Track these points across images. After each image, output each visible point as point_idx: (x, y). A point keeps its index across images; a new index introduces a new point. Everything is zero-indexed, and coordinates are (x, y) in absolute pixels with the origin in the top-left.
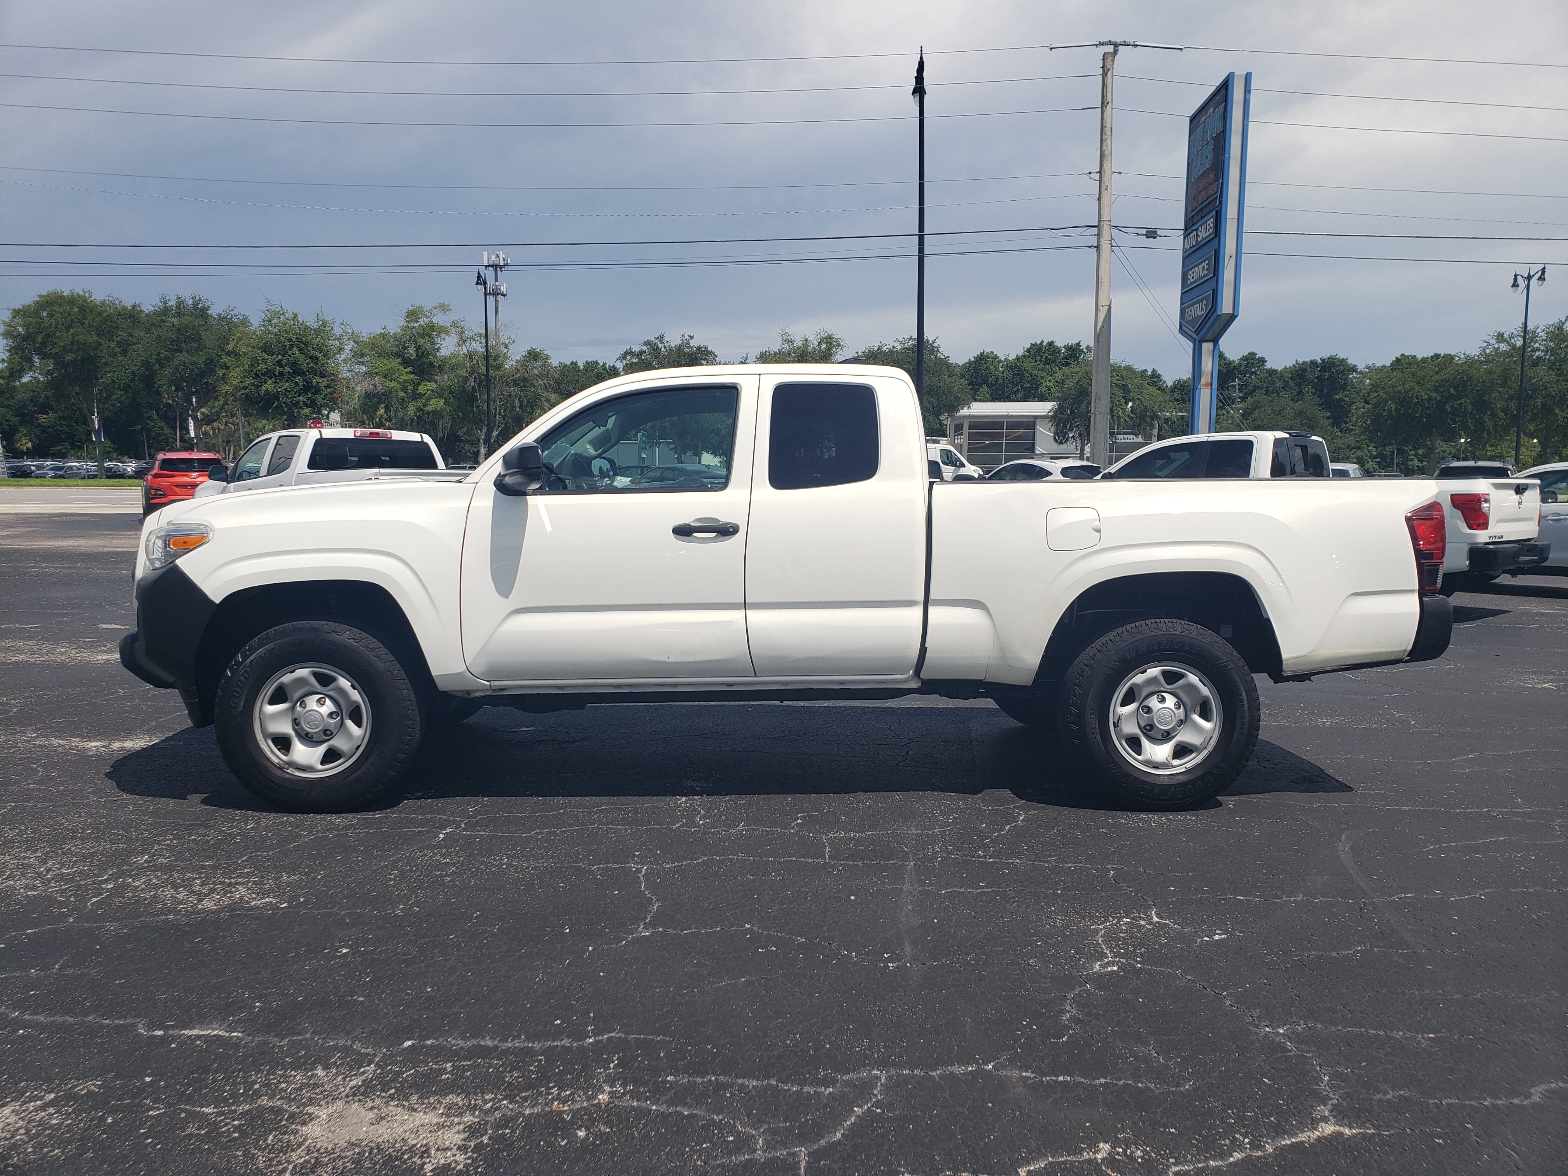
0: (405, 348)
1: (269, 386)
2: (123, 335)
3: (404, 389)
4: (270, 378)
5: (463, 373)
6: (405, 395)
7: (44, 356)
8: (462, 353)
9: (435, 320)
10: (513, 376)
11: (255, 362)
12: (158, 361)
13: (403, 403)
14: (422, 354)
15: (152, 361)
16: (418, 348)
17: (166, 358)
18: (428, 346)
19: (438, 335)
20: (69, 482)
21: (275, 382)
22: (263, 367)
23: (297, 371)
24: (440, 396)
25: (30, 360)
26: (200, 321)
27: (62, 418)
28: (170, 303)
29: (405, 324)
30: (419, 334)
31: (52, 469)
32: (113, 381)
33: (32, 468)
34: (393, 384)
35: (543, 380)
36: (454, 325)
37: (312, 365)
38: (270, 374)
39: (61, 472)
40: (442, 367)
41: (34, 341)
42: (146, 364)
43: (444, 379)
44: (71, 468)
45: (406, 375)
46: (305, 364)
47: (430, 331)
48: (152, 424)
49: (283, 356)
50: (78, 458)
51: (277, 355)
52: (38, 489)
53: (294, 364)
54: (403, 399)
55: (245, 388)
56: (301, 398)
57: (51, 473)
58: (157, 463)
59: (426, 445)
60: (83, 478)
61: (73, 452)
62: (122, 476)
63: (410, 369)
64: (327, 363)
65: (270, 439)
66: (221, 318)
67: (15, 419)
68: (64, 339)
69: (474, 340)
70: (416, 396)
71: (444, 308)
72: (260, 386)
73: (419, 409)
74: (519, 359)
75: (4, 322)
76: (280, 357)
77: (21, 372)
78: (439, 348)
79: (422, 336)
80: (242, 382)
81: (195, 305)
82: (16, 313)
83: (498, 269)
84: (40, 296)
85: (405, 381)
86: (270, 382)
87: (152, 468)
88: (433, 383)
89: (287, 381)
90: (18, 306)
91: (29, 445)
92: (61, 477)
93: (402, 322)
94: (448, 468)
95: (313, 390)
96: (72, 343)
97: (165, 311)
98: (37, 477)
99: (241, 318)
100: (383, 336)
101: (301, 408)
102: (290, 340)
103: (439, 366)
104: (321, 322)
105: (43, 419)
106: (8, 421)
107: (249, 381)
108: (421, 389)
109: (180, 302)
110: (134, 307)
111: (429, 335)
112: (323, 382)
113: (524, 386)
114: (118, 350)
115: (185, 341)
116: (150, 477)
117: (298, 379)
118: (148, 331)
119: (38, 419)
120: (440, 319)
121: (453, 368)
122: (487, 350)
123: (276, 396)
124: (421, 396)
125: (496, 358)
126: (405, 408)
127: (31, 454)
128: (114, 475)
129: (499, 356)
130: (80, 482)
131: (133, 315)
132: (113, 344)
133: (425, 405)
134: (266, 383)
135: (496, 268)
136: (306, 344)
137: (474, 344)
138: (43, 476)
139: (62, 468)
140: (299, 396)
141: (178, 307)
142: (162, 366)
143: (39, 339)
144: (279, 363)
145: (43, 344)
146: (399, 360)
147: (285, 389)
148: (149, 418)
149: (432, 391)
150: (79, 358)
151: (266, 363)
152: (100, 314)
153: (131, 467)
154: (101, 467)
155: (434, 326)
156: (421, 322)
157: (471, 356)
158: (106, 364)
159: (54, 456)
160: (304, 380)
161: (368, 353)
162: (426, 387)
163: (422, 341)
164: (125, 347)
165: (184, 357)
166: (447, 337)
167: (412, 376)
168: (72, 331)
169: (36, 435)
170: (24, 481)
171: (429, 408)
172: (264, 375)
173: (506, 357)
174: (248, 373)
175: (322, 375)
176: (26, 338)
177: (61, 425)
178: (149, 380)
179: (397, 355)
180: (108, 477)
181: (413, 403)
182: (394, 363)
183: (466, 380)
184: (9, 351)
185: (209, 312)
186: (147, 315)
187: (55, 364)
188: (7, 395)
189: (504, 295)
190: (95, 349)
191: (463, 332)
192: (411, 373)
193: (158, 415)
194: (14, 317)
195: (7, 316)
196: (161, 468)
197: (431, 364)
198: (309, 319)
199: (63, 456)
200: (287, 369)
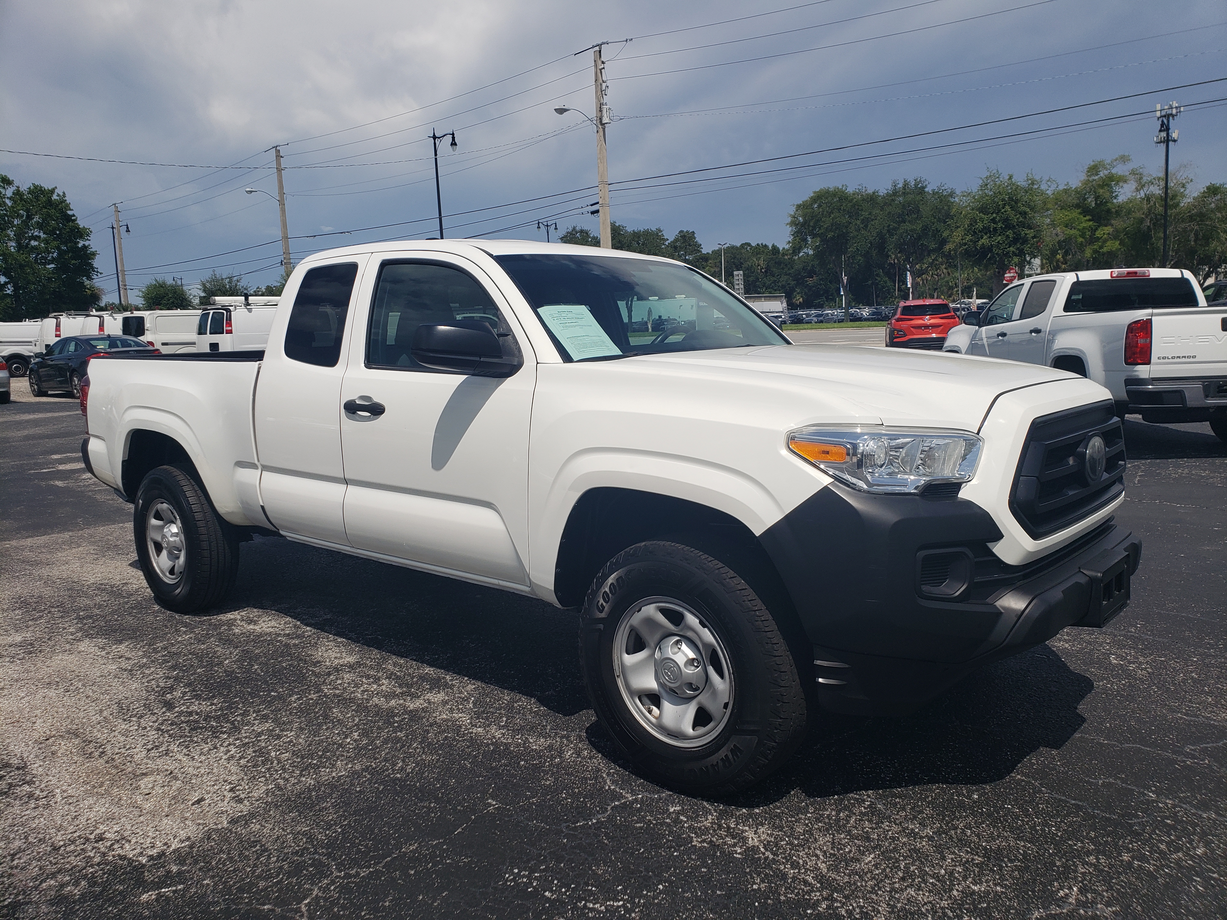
0: (1085, 199)
1: (985, 241)
2: (865, 214)
3: (1083, 235)
4: (986, 234)
5: (1139, 215)
6: (1083, 240)
7: (814, 236)
8: (1139, 197)
9: (1114, 171)
10: (1189, 212)
11: (974, 221)
12: (888, 231)
13: (1081, 248)
14: (1101, 202)
15: (885, 232)
16: (1097, 198)
17: (895, 229)
18: (1107, 195)
19: (1117, 184)
20: (828, 325)
21: (990, 237)
22: (980, 225)
23: (1008, 225)
24: (1115, 238)
25: (805, 240)
26: (919, 198)
27: (820, 280)
28: (899, 186)
29: (1087, 178)
30: (1099, 186)
31: (815, 316)
32: (857, 249)
33: (804, 316)
34: (1073, 232)
35: (1221, 213)
36: (1133, 172)
37: (1021, 219)
38: (986, 230)
39: (821, 318)
40: (1119, 211)
41: (809, 226)
42: (881, 235)
43: (1118, 223)
44: (827, 314)
45: (1085, 223)
46: (1015, 219)
47: (1110, 182)
48: (879, 279)
49: (997, 214)
50: (830, 308)
51: (992, 214)
52: (809, 331)
53: (1006, 220)
54: (1081, 243)
55: (965, 244)
56: (1011, 248)
57: (815, 319)
58: (899, 310)
59: (1186, 282)
60: (835, 322)
61: (827, 304)
62: (860, 319)
63: (1088, 218)
64: (1034, 217)
65: (1023, 284)
66: (935, 193)
67: (793, 283)
68: (827, 222)
69: (1152, 183)
70: (1093, 240)
71: (1124, 159)
72: (978, 241)
73: (1095, 251)
74: (1196, 195)
75: (791, 215)
76: (994, 215)
77: (800, 249)
78: (1117, 195)
79: (1102, 186)
80: (962, 239)
81: (916, 185)
82: (799, 207)
83: (1171, 118)
84: (815, 192)
85: (1084, 228)
86: (985, 237)
87: (894, 314)
88: (1110, 227)
89: (1000, 235)
90: (800, 202)
91: (801, 300)
92: (821, 322)
93: (1083, 177)
94: (1209, 306)
95: (1021, 241)
96: (832, 225)
97: (895, 193)
98: (807, 323)
99: (950, 191)
100: (1066, 191)
101: (1010, 257)
102: (1003, 200)
103: (1116, 211)
104: (1030, 182)
105: (810, 281)
106: (789, 284)
107: (968, 238)
108: (1099, 234)
109: (906, 184)
110: (874, 193)
111: (1108, 185)
112: (1030, 233)
113: (1201, 220)
114: (862, 226)
115: (907, 214)
116: (893, 321)
117: (1010, 233)
118: (882, 209)
119: (807, 281)
120: (1119, 170)
121: (1129, 212)
122: (1166, 193)
123: (990, 249)
124: (1098, 239)
125: (1174, 197)
126: (1083, 251)
127: (802, 306)
128: (856, 319)
129: (1177, 196)
130: (836, 325)
131: (872, 199)
132: (858, 222)
133: (1101, 247)
134: (982, 238)
135: (1168, 118)
136: (1017, 201)
137: (1152, 188)
138: (809, 322)
139: (821, 315)
140: (1009, 247)
141: (904, 188)
142: (892, 235)
143: (812, 224)
144: (993, 221)
145: (814, 228)
146: (1079, 211)
147: (998, 242)
148: (877, 275)
149: (1109, 234)
150: (836, 235)
151: (983, 222)
152: (851, 201)
153: (866, 312)
154: (846, 313)
155: (1113, 176)
156: (1101, 174)
157: (1148, 198)
158: (853, 238)
159: (816, 307)
160: (1014, 233)
161: (1052, 207)
162: (1103, 231)
163: (1101, 191)
164: (866, 222)
165: (907, 226)
166: (1125, 185)
167: (1091, 223)
168: (832, 216)
169: (805, 293)
170: (801, 326)
171: (1105, 250)
172: (980, 232)
173: (1183, 196)
174: (967, 231)
175: (1030, 228)
176: (803, 225)
177: (821, 284)
178: (881, 246)
179: (1077, 206)
180: (851, 321)
181: (1090, 246)
182: (1075, 214)
183: (1141, 221)
184: (793, 235)
185: (926, 190)
186: (884, 197)
187: (821, 241)
188: (789, 266)
189: (1175, 141)
190: (846, 227)
191: (1141, 178)
192: (1090, 220)
193: (883, 272)
194: (797, 210)
195: (792, 210)
196: (902, 314)
197: (1109, 211)
198: (1021, 180)
199: (820, 306)
200: (1000, 225)
